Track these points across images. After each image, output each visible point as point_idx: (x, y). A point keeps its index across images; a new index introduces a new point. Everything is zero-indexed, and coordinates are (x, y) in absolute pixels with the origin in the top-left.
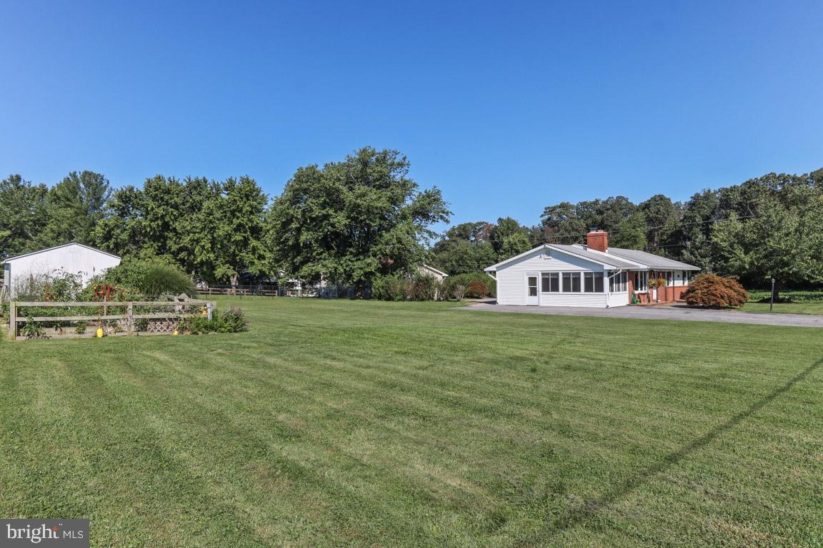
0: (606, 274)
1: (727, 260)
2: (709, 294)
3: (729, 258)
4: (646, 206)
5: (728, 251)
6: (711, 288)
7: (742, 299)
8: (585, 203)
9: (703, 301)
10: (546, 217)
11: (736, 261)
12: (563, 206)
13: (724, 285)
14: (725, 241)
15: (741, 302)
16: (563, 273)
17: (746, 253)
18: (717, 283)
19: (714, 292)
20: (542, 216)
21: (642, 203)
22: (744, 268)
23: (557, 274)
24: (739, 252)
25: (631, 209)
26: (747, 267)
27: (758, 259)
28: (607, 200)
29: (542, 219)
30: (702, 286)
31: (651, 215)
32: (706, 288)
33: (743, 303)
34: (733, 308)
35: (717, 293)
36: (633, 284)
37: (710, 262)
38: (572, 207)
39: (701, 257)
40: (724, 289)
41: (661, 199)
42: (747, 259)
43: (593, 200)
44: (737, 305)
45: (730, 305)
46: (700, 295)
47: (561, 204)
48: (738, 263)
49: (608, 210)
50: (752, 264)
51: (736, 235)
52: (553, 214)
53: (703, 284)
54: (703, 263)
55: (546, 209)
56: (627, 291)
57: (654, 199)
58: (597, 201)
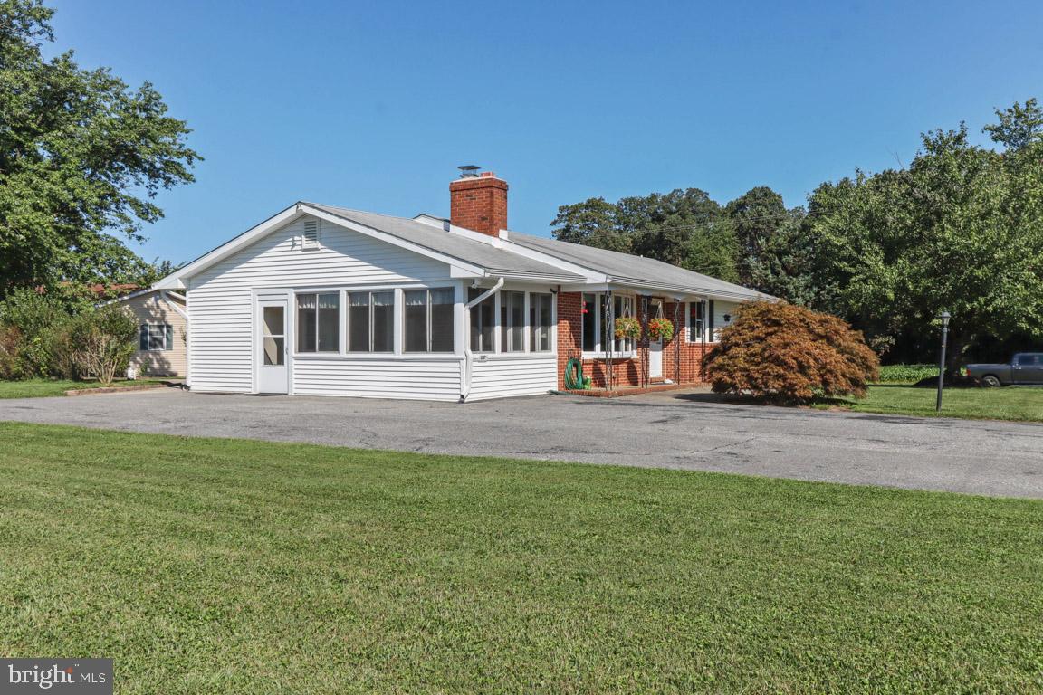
0: (460, 293)
1: (844, 278)
2: (765, 359)
3: (851, 275)
4: (738, 208)
5: (849, 259)
6: (773, 341)
7: (861, 374)
8: (632, 200)
9: (750, 379)
10: (562, 226)
11: (865, 281)
12: (594, 205)
13: (811, 332)
14: (842, 232)
15: (856, 383)
16: (350, 294)
17: (889, 261)
18: (790, 324)
19: (780, 352)
20: (554, 223)
21: (732, 203)
22: (884, 300)
23: (335, 296)
24: (874, 260)
25: (713, 211)
26: (891, 296)
27: (915, 277)
28: (671, 195)
29: (554, 228)
30: (748, 334)
31: (745, 225)
32: (759, 339)
33: (864, 387)
34: (836, 402)
35: (788, 355)
36: (574, 330)
37: (808, 287)
38: (608, 207)
39: (789, 273)
40: (808, 345)
41: (766, 195)
42: (891, 275)
43: (646, 195)
44: (845, 393)
45: (827, 392)
46: (741, 363)
47: (589, 201)
48: (870, 288)
49: (671, 213)
50: (901, 288)
51: (869, 220)
52: (574, 221)
53: (752, 328)
54: (790, 287)
55: (562, 209)
56: (554, 352)
57: (752, 194)
58: (654, 196)
